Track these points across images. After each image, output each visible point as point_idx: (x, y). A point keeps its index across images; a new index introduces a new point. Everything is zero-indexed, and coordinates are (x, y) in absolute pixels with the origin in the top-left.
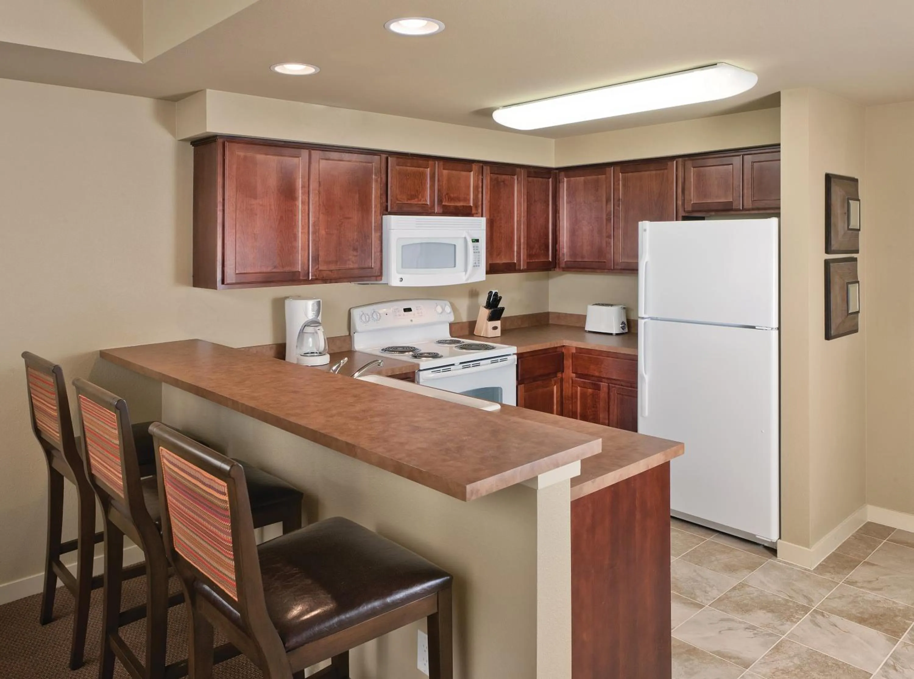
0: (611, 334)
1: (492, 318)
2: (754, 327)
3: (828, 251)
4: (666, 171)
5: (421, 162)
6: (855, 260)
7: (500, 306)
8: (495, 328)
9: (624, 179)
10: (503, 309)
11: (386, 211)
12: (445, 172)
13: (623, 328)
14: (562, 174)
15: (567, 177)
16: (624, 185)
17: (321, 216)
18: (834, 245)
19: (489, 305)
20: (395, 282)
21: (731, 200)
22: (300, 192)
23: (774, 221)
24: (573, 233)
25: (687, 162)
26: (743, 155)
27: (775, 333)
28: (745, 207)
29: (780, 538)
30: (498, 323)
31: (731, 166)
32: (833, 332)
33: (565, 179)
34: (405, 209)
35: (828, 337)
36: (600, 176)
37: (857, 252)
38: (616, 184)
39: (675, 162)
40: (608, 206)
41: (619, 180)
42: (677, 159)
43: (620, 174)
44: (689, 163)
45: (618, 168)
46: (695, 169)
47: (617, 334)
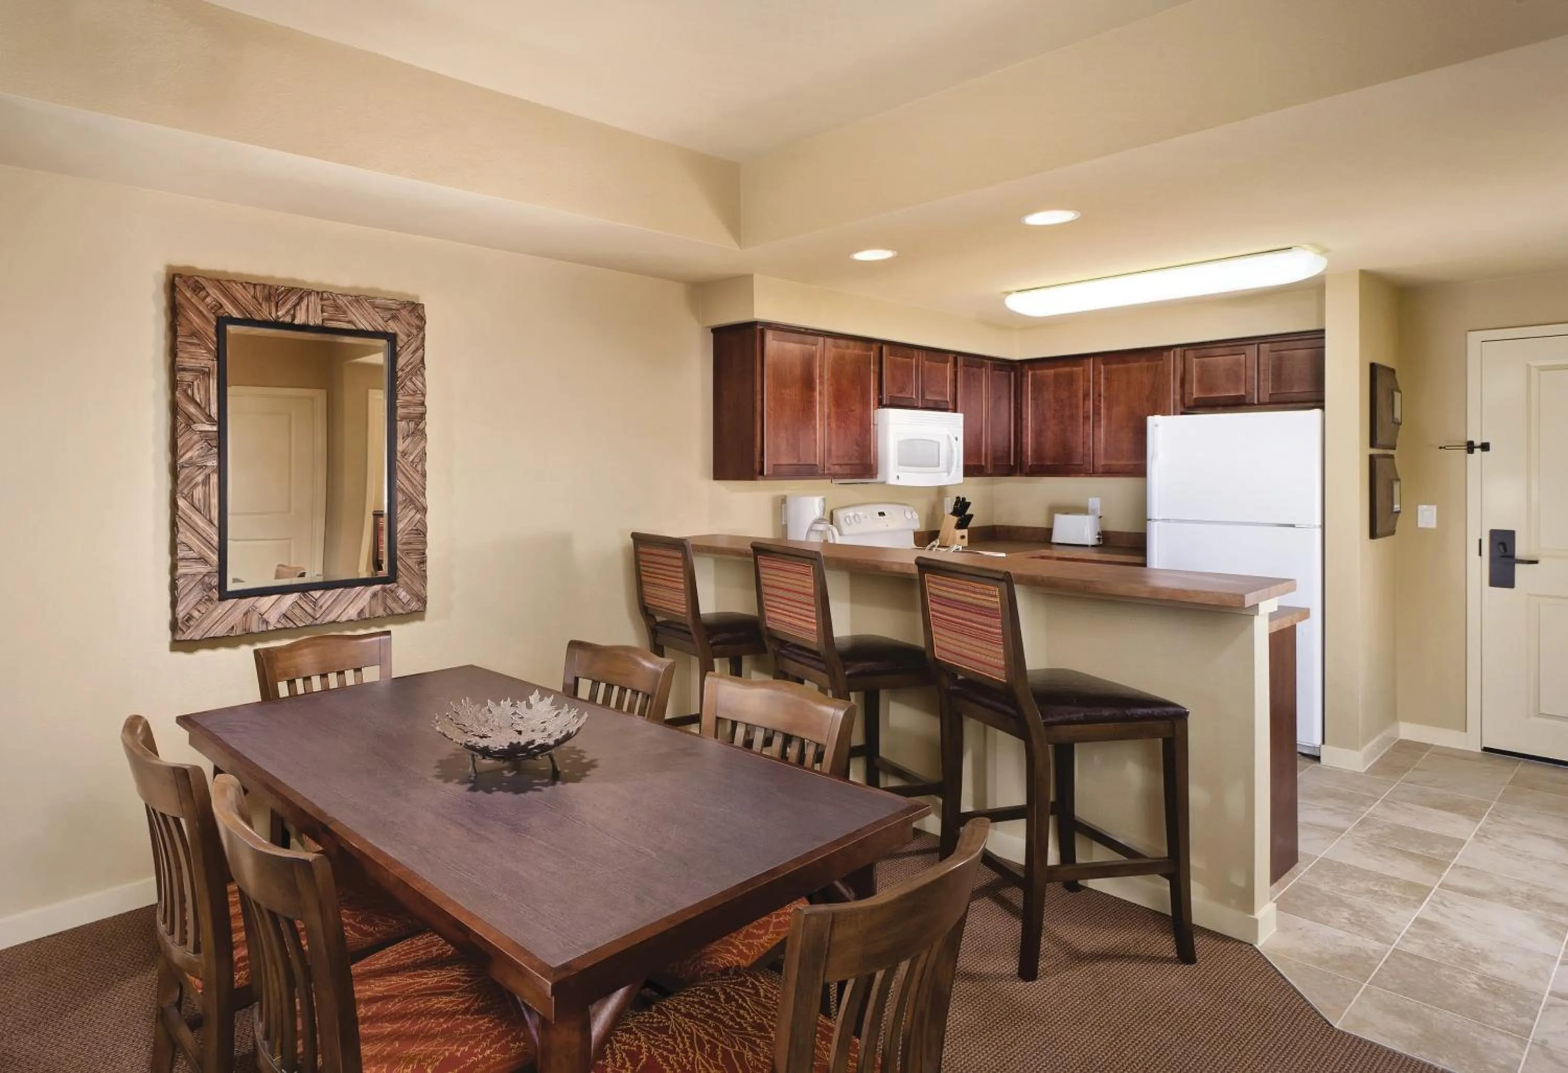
0: (1086, 546)
1: (959, 526)
2: (1293, 526)
3: (1373, 444)
4: (1160, 363)
5: (909, 351)
6: (1392, 457)
7: (968, 512)
8: (963, 537)
9: (1107, 372)
10: (971, 516)
11: (881, 405)
12: (926, 363)
13: (1099, 539)
14: (1026, 366)
15: (1030, 369)
16: (1106, 379)
17: (833, 409)
18: (1380, 440)
19: (955, 512)
20: (892, 481)
21: (1243, 393)
22: (818, 381)
23: (1317, 412)
24: (1038, 433)
25: (1187, 352)
26: (1258, 344)
27: (1318, 532)
28: (1261, 400)
29: (1323, 742)
30: (965, 532)
31: (1243, 356)
32: (1378, 531)
33: (1030, 373)
34: (895, 402)
35: (1373, 535)
36: (1075, 369)
37: (1394, 448)
38: (1096, 377)
39: (1172, 353)
40: (1087, 402)
41: (1100, 373)
42: (1176, 349)
43: (1102, 367)
44: (1190, 354)
45: (1099, 360)
46: (1198, 360)
47: (1093, 546)
